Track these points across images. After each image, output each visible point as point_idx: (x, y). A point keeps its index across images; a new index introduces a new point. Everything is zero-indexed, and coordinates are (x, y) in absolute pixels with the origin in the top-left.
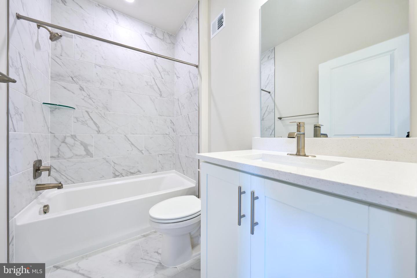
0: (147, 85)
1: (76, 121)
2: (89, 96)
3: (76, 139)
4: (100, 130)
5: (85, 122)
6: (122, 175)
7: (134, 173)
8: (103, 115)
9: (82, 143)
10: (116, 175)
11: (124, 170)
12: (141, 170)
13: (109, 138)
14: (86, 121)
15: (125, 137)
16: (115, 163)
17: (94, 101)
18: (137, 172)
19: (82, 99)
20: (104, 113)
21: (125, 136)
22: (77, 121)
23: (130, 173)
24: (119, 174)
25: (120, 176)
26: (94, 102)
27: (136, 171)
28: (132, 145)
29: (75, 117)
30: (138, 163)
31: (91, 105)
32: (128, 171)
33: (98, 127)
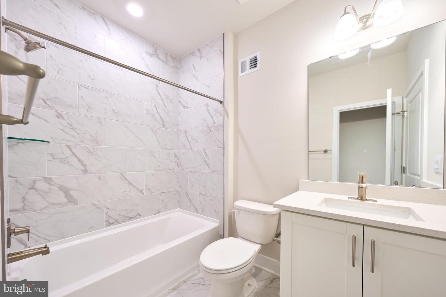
0: (148, 113)
1: (51, 159)
2: (71, 126)
3: (53, 183)
4: (87, 169)
5: (66, 160)
6: (117, 222)
7: (133, 218)
8: (92, 150)
9: (61, 188)
10: (109, 222)
11: (120, 215)
12: (141, 213)
13: (100, 179)
14: (66, 158)
15: (121, 176)
16: (108, 208)
17: (78, 132)
18: (136, 216)
19: (61, 129)
20: (93, 147)
21: (121, 174)
22: (54, 158)
23: (127, 218)
24: (114, 221)
25: (115, 224)
26: (78, 134)
27: (136, 214)
28: (130, 185)
29: (51, 154)
30: (137, 205)
31: (74, 137)
32: (125, 216)
33: (85, 166)
